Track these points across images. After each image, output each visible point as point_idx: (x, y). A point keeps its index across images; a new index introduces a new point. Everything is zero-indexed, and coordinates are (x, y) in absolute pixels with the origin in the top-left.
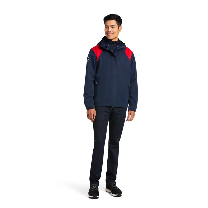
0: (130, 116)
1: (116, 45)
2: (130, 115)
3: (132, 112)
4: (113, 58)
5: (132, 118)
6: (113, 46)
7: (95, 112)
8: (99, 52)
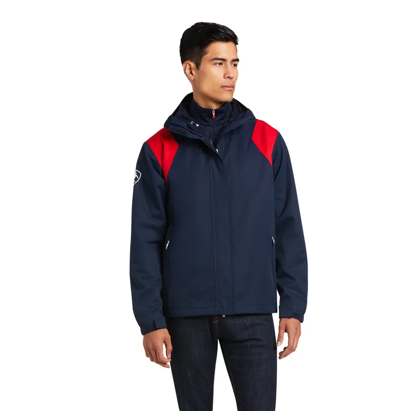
0: (286, 335)
1: (219, 120)
2: (286, 331)
3: (292, 322)
4: (212, 163)
5: (292, 341)
6: (211, 124)
7: (169, 337)
8: (170, 151)
